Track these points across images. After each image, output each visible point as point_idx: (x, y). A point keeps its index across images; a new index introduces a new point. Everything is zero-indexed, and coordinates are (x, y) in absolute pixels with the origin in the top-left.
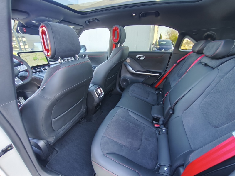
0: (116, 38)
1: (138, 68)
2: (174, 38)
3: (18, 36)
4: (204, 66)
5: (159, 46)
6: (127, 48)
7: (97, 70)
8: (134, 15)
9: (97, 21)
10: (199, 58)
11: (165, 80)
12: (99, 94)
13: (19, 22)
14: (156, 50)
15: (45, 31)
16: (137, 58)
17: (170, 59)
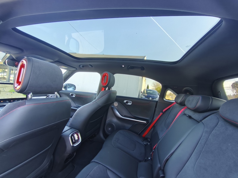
0: (105, 82)
1: (125, 113)
2: (159, 89)
3: (12, 69)
4: (188, 118)
5: (146, 94)
6: (115, 92)
7: (79, 111)
8: (123, 66)
9: (90, 66)
10: (182, 110)
11: (153, 129)
12: (74, 141)
13: (10, 56)
14: (144, 97)
15: (24, 65)
16: (125, 103)
17: (156, 107)
